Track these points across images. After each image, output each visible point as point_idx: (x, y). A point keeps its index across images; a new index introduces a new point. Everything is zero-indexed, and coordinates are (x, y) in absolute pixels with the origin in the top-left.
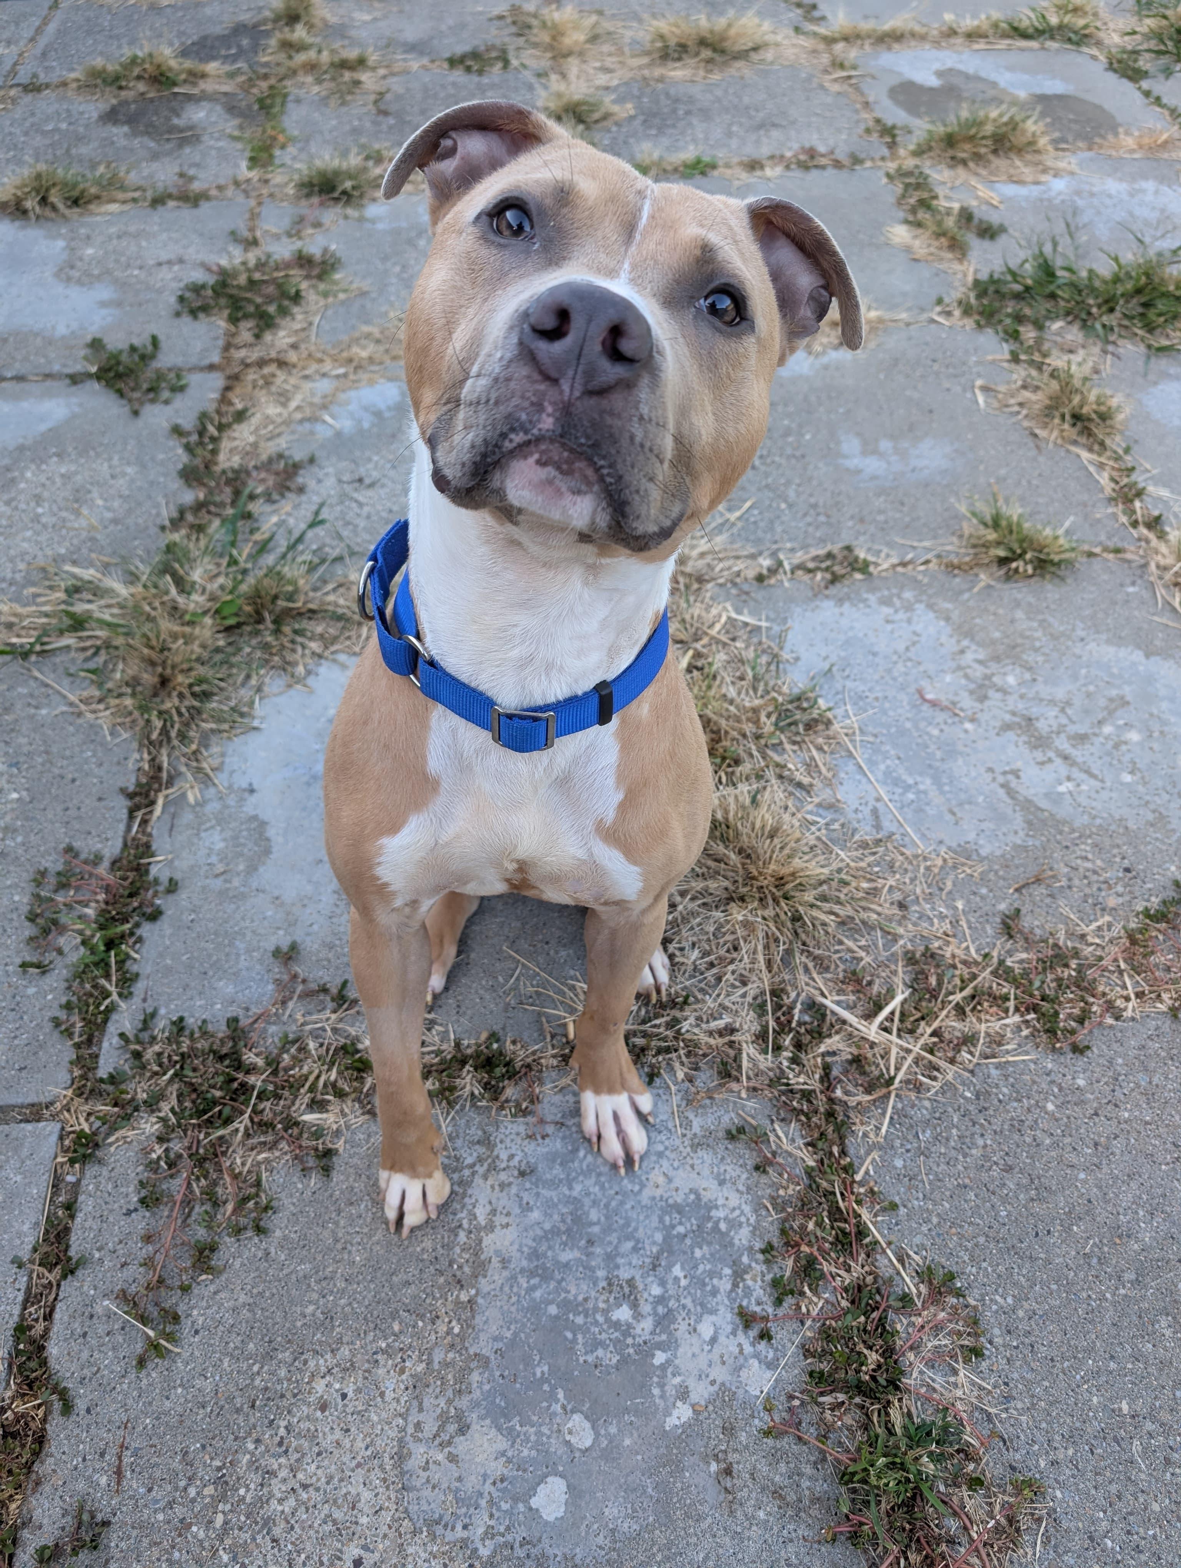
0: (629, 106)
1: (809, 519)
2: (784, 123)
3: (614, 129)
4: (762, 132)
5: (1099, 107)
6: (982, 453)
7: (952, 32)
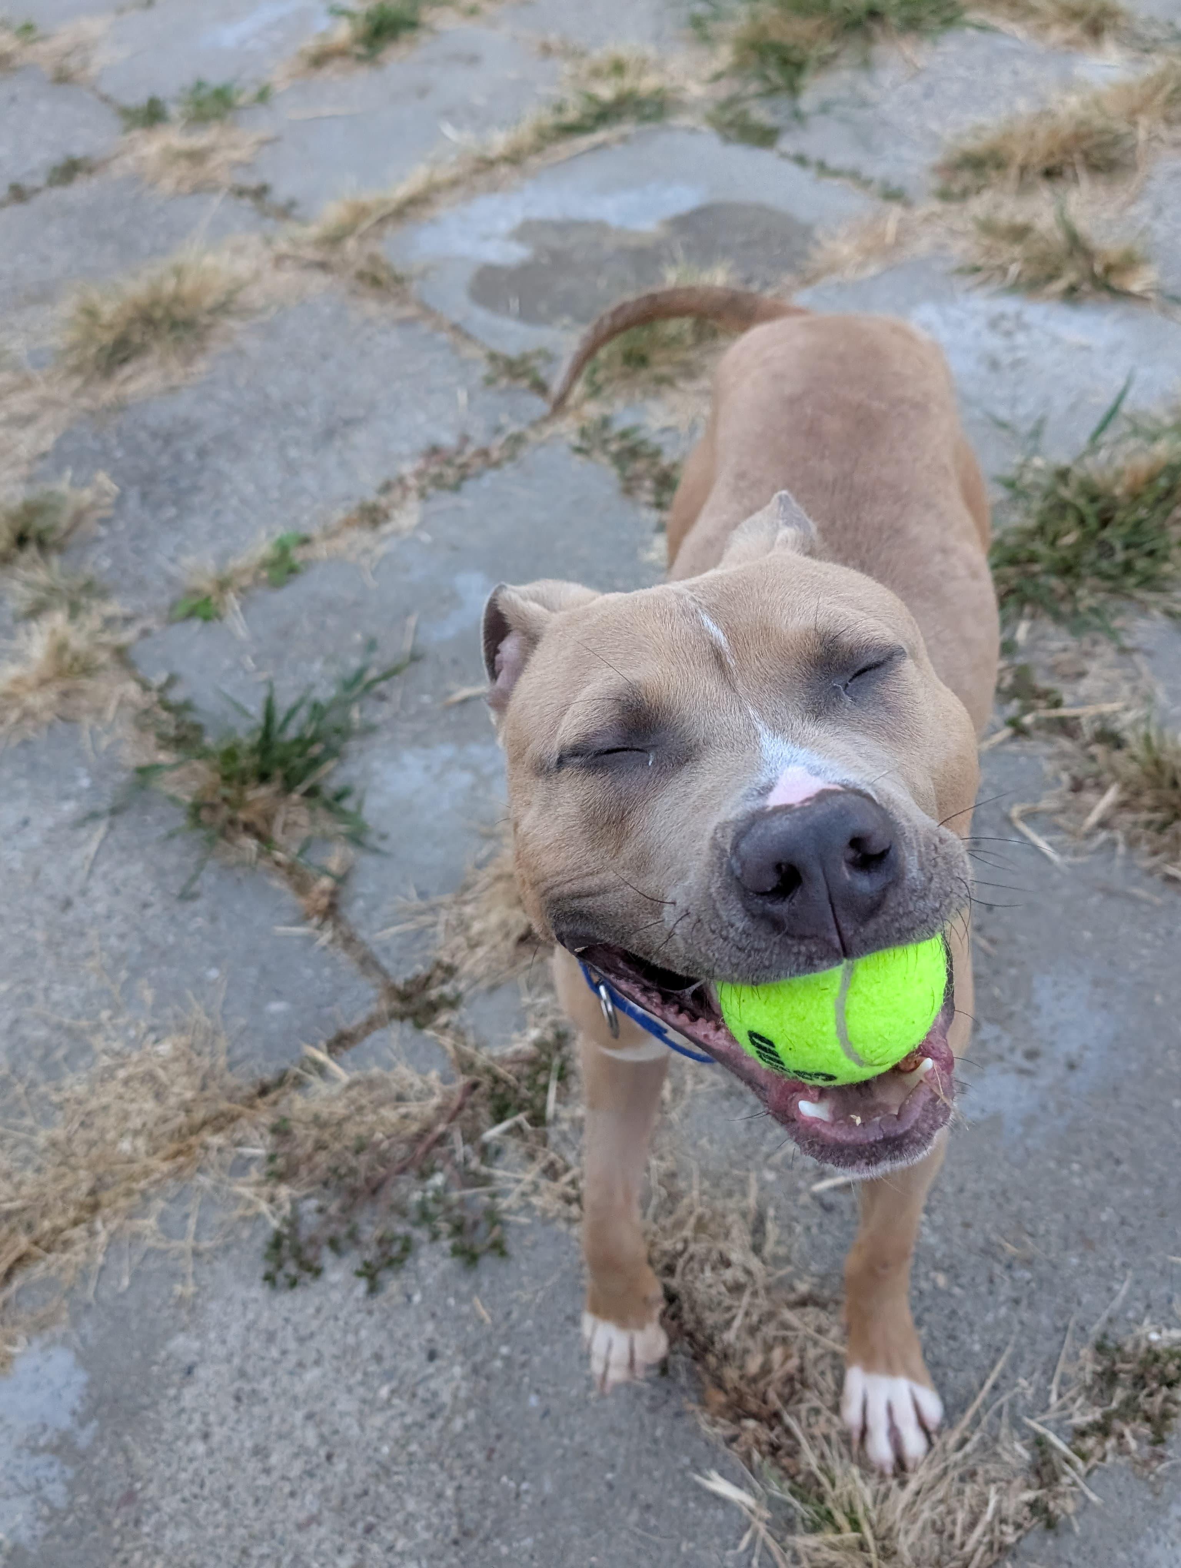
0: (102, 478)
1: (1005, 1291)
2: (361, 412)
3: (103, 531)
4: (338, 443)
5: (761, 208)
6: (1133, 966)
7: (485, 165)
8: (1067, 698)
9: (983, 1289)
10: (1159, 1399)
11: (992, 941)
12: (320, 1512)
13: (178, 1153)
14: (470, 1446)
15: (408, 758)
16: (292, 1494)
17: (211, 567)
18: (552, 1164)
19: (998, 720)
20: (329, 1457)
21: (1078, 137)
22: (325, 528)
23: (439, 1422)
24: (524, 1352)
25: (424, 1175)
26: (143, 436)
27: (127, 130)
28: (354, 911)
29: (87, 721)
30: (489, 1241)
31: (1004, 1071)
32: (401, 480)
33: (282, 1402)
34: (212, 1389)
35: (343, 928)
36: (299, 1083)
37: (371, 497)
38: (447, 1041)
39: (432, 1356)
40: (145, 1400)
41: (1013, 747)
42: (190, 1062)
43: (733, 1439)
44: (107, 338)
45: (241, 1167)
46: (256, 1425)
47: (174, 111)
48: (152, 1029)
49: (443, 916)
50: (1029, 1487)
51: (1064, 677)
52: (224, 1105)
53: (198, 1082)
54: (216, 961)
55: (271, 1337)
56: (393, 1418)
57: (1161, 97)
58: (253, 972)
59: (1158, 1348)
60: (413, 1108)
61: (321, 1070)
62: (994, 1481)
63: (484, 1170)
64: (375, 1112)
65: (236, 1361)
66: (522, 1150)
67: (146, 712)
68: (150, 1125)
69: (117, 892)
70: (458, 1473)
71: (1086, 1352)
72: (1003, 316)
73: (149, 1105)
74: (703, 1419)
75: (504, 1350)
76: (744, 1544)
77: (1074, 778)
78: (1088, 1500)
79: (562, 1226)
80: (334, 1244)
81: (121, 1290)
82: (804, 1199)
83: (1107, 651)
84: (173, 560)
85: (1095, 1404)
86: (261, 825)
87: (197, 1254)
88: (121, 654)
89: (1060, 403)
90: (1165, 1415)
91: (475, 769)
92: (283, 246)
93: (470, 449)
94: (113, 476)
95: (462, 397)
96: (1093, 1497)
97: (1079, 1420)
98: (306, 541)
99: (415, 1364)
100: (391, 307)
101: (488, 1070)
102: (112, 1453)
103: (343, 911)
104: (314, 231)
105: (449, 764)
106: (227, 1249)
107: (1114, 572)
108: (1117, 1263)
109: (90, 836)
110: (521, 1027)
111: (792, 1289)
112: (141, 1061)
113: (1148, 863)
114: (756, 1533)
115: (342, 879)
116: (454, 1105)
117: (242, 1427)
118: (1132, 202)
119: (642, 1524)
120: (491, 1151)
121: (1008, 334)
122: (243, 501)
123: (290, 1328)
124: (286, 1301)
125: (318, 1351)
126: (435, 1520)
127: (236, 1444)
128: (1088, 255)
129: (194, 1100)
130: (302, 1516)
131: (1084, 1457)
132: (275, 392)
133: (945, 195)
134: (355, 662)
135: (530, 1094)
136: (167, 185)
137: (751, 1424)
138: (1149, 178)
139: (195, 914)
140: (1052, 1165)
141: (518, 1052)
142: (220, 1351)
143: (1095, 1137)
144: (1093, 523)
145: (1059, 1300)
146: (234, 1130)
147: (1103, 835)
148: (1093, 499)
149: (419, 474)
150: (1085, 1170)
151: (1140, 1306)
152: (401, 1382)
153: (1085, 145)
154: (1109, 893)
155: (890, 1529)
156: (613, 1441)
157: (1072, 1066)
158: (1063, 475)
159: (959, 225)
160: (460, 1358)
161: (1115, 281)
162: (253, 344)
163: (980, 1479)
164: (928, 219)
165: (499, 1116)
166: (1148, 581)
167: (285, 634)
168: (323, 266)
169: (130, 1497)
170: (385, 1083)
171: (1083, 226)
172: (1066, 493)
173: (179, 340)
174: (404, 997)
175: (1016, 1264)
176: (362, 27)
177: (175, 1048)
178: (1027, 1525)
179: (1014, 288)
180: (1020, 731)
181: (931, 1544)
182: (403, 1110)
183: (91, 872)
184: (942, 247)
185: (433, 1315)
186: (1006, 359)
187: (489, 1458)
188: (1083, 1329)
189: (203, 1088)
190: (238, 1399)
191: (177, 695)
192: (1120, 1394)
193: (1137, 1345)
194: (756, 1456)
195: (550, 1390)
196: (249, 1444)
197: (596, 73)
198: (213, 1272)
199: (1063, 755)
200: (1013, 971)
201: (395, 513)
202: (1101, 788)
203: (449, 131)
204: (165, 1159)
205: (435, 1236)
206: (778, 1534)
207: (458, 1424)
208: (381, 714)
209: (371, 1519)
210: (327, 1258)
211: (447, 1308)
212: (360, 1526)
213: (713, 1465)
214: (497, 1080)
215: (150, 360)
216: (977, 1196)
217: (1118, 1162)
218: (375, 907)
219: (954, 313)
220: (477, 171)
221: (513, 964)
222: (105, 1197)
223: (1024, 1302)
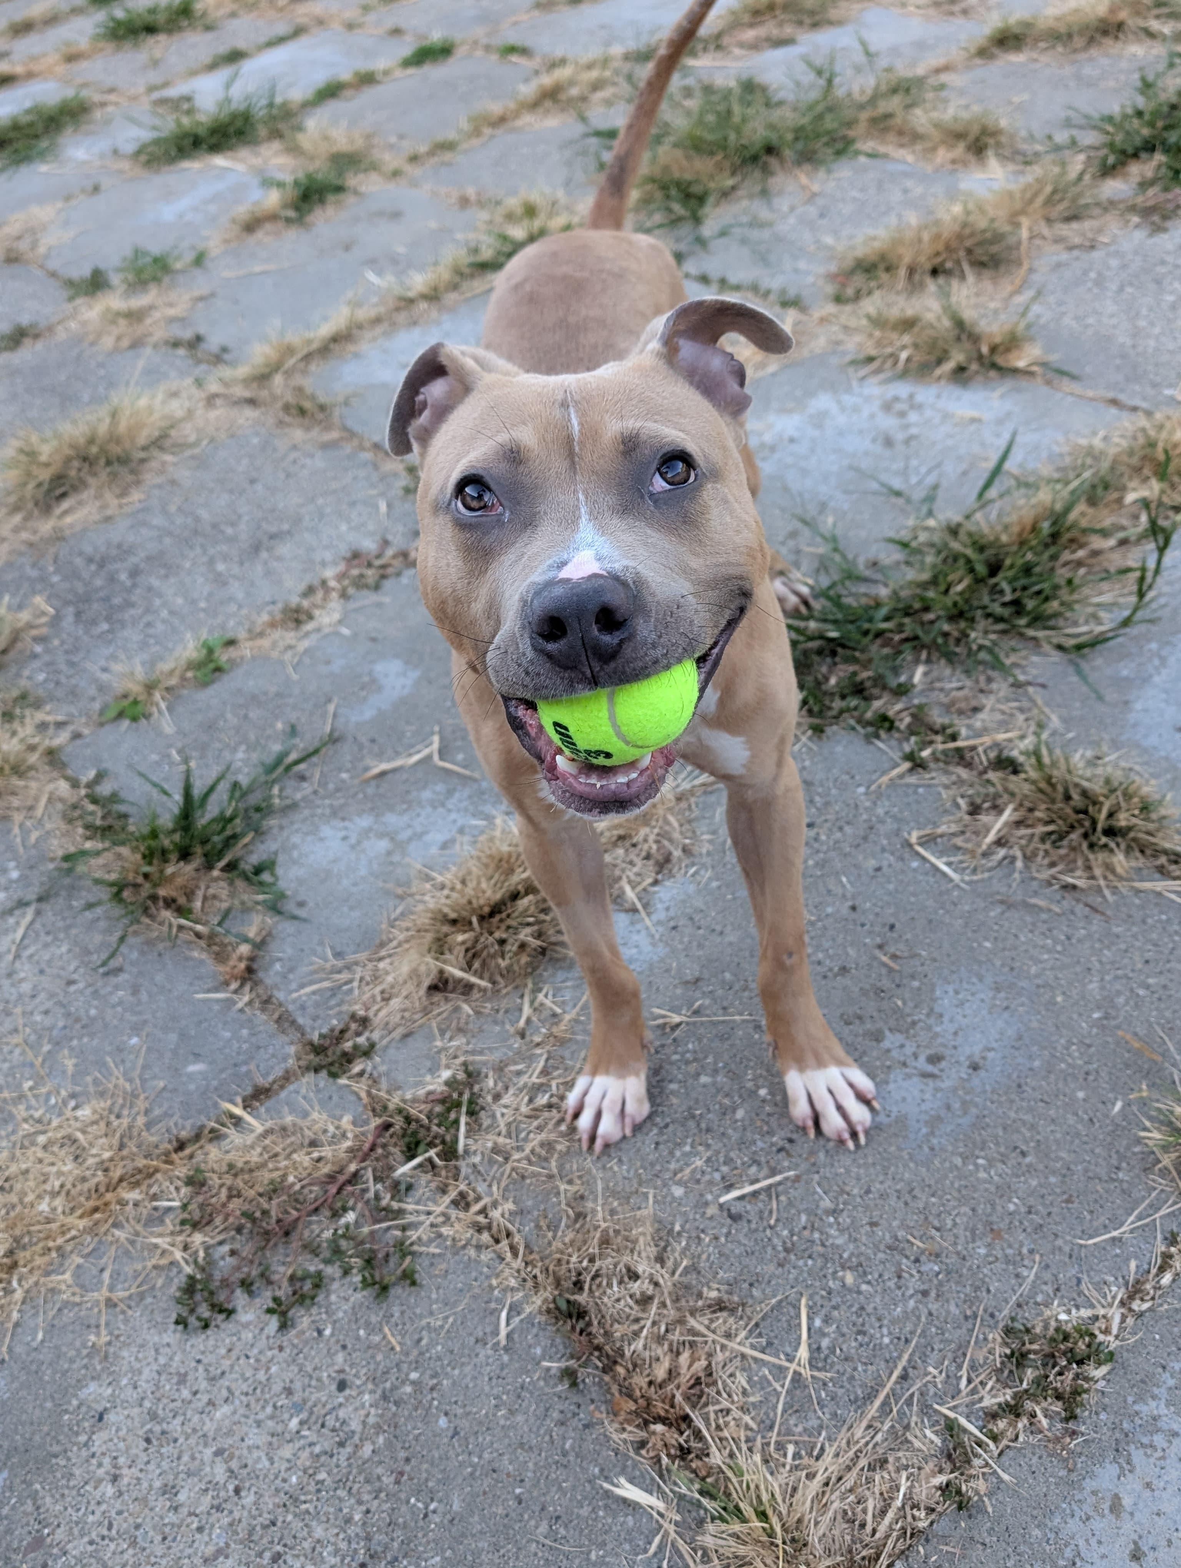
8: (964, 732)
9: (891, 1284)
10: (1070, 1375)
11: (894, 957)
12: (227, 1545)
13: (96, 1210)
14: (380, 1470)
15: (326, 831)
16: (200, 1529)
17: (140, 672)
18: (462, 1195)
19: (896, 756)
20: (237, 1491)
21: (960, 237)
22: (250, 631)
23: (349, 1449)
24: (433, 1377)
25: (336, 1214)
26: (79, 561)
27: (71, 299)
28: (271, 975)
29: (18, 817)
30: (399, 1272)
31: (908, 1076)
32: (324, 583)
33: (192, 1441)
34: (122, 1433)
35: (260, 990)
36: (216, 1136)
37: (295, 600)
38: (361, 1087)
39: (342, 1386)
40: (56, 1448)
41: (912, 780)
42: (108, 1124)
43: (642, 1444)
44: (45, 475)
45: (157, 1218)
46: (165, 1465)
47: (115, 279)
48: (73, 1096)
49: (359, 972)
50: (941, 1471)
51: (961, 712)
52: (141, 1162)
53: (115, 1142)
54: (136, 1029)
55: (182, 1379)
56: (303, 1448)
57: (1040, 200)
58: (173, 1037)
59: (1068, 1328)
60: (326, 1151)
61: (237, 1121)
62: (906, 1467)
63: (395, 1205)
64: (288, 1157)
65: (147, 1404)
66: (433, 1185)
67: (75, 807)
68: (68, 1186)
69: (42, 972)
70: (366, 1497)
71: (995, 1336)
72: (896, 399)
73: (69, 1166)
74: (611, 1429)
75: (414, 1376)
76: (653, 1548)
77: (972, 804)
78: (1000, 1480)
79: (472, 1252)
80: (246, 1285)
81: (34, 1344)
82: (711, 1211)
83: (1001, 687)
84: (105, 670)
85: (1007, 1386)
86: (182, 900)
87: (110, 1304)
88: (52, 755)
89: (951, 469)
90: (1076, 1392)
91: (391, 836)
92: (214, 387)
93: (390, 552)
94: (48, 600)
95: (383, 507)
96: (1006, 1477)
97: (989, 1402)
98: (231, 643)
99: (326, 1394)
100: (315, 433)
101: (400, 1111)
102: (21, 1501)
103: (261, 974)
104: (243, 371)
105: (366, 833)
106: (142, 1296)
107: (1006, 612)
108: (1025, 1251)
109: (18, 923)
110: (433, 1070)
111: (700, 1295)
112: (60, 1127)
113: (1046, 874)
114: (666, 1534)
115: (260, 945)
116: (367, 1146)
117: (151, 1467)
118: (1018, 291)
119: (551, 1534)
120: (403, 1187)
121: (902, 414)
122: (172, 613)
123: (201, 1368)
124: (199, 1342)
125: (229, 1389)
126: (343, 1545)
127: (145, 1485)
128: (975, 338)
129: (111, 1159)
130: (210, 1550)
131: (995, 1438)
132: (204, 514)
133: (839, 299)
134: (276, 748)
135: (441, 1131)
136: (108, 342)
137: (659, 1428)
138: (1031, 270)
139: (117, 987)
140: (958, 1161)
141: (429, 1093)
142: (130, 1394)
143: (1000, 1132)
144: (981, 569)
145: (968, 1289)
146: (150, 1186)
147: (1002, 852)
148: (981, 549)
149: (341, 577)
150: (991, 1162)
151: (1049, 1289)
152: (311, 1413)
153: (968, 243)
154: (1007, 904)
155: (799, 1521)
156: (522, 1455)
157: (975, 1067)
158: (954, 531)
159: (853, 323)
160: (370, 1386)
161: (1000, 360)
162: (184, 475)
163: (890, 1467)
164: (823, 320)
165: (410, 1153)
166: (1038, 619)
167: (210, 727)
168: (252, 402)
169: (38, 1542)
170: (297, 1129)
171: (968, 314)
172: (956, 546)
173: (114, 476)
174: (318, 1050)
175: (923, 1258)
176: (291, 193)
177: (95, 1112)
178: (940, 1509)
179: (904, 375)
180: (918, 765)
181: (842, 1533)
182: (316, 1155)
183: (17, 956)
184: (838, 343)
185: (344, 1347)
186: (900, 436)
187: (397, 1482)
188: (992, 1316)
189: (122, 1147)
190: (148, 1441)
191: (105, 789)
192: (1030, 1374)
193: (1046, 1327)
194: (665, 1460)
195: (460, 1411)
196: (157, 1484)
197: (510, 217)
198: (126, 1321)
199: (960, 782)
200: (916, 984)
201: (317, 613)
202: (998, 809)
203: (371, 277)
204: (81, 1217)
205: (346, 1272)
206: (688, 1535)
207: (367, 1450)
208: (301, 792)
209: (279, 1548)
210: (240, 1298)
211: (358, 1338)
212: (267, 1555)
213: (623, 1472)
214: (408, 1119)
215: (86, 495)
216: (883, 1196)
217: (1023, 1154)
218: (291, 970)
219: (848, 400)
220: (398, 309)
221: (426, 1011)
222: (22, 1256)
223: (933, 1294)
